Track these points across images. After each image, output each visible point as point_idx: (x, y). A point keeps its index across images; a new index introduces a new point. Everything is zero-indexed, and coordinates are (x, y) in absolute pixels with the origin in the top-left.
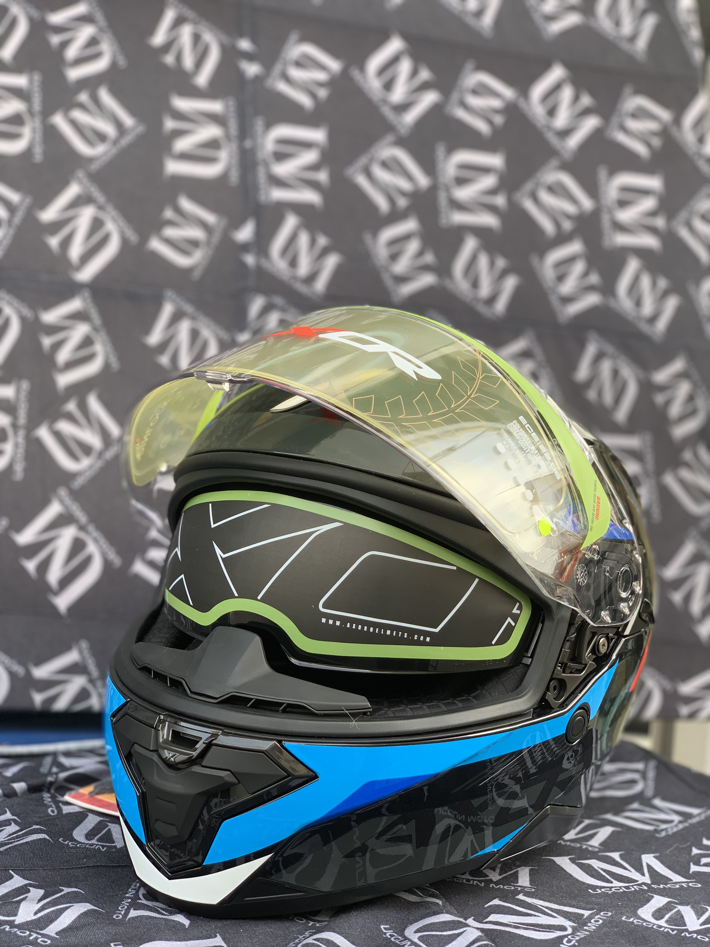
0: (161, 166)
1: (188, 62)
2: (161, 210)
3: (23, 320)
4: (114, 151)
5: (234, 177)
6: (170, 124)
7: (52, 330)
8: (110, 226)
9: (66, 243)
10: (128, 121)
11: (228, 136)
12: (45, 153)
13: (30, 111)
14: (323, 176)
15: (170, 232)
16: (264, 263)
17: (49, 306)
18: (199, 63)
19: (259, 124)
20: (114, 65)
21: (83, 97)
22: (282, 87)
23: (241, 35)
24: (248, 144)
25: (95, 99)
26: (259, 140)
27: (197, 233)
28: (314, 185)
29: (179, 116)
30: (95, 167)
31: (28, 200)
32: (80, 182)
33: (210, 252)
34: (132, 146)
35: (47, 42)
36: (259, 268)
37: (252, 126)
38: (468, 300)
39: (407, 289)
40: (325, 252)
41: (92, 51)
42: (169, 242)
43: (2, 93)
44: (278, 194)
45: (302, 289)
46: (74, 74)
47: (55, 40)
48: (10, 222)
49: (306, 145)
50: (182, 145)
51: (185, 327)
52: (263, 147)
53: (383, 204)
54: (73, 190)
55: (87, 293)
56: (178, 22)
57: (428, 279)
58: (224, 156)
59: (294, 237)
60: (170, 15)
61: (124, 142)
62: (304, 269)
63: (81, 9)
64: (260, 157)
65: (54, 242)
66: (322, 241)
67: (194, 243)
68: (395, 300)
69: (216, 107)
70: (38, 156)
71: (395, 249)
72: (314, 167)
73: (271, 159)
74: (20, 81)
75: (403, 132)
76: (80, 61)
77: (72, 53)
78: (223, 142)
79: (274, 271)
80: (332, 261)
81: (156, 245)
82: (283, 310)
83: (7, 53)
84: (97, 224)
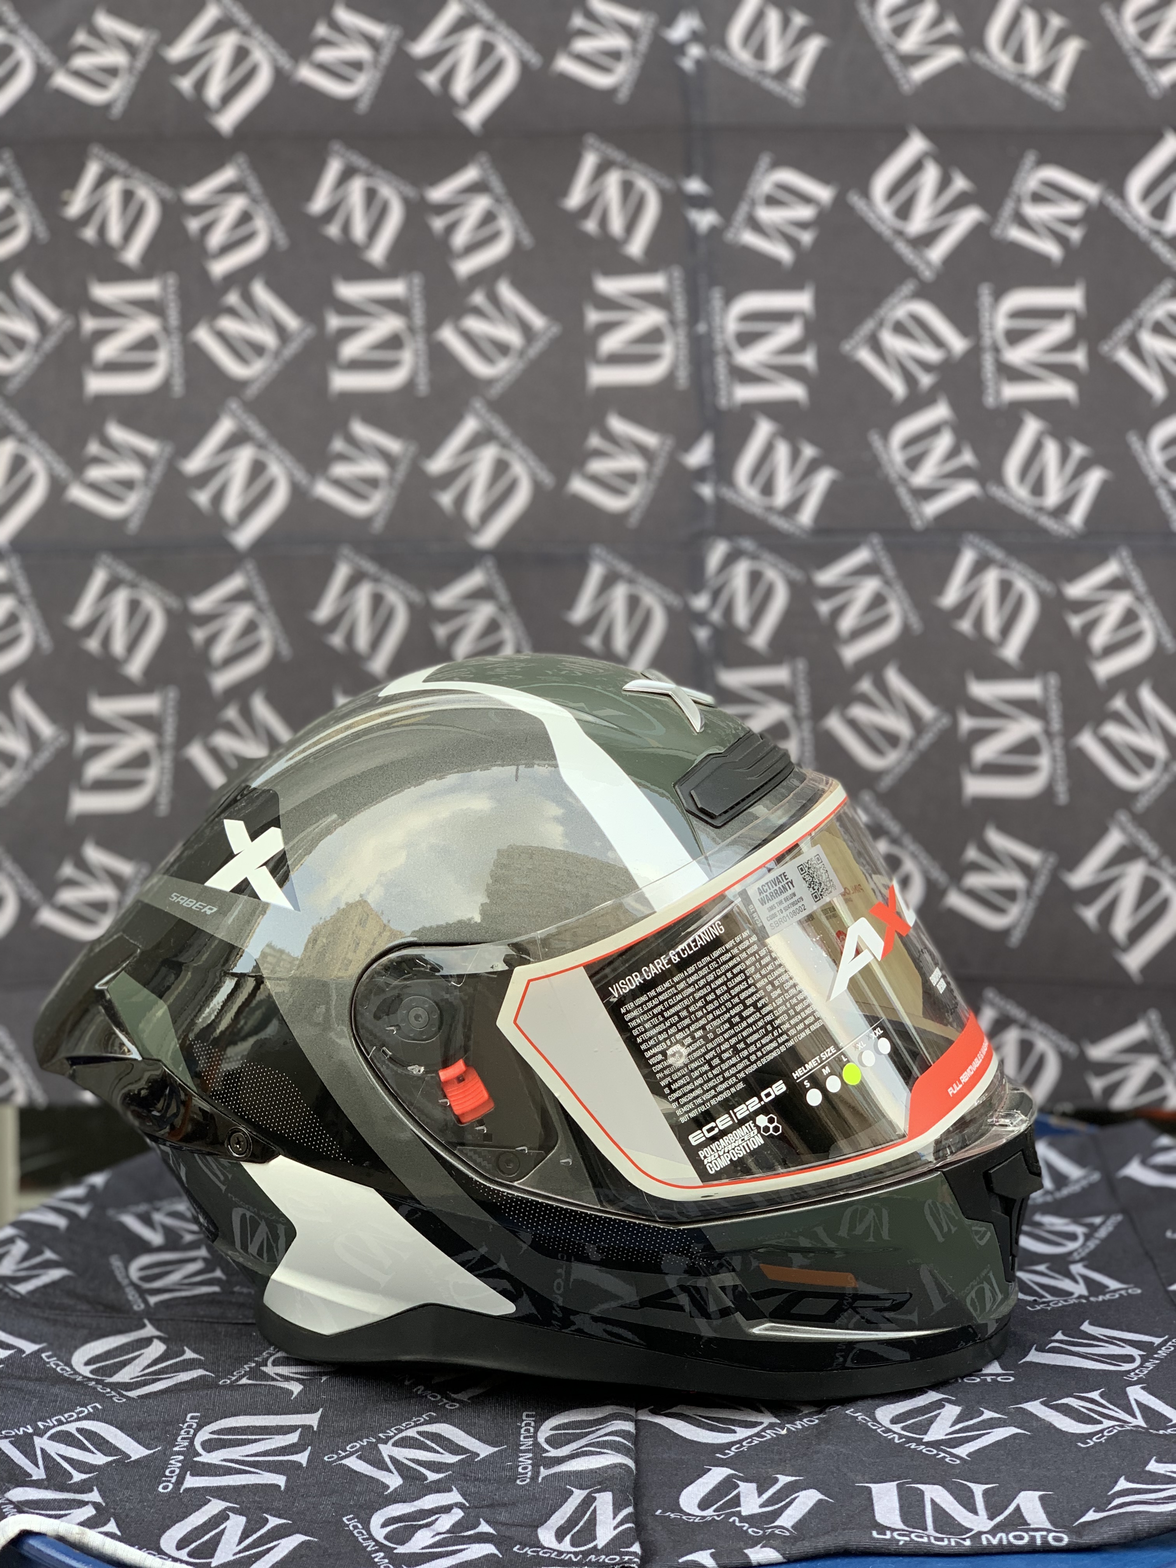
0: (582, 375)
1: (616, 225)
2: (585, 437)
3: (412, 607)
4: (521, 366)
5: (683, 378)
6: (593, 317)
7: (447, 615)
8: (518, 469)
9: (461, 500)
10: (537, 321)
11: (673, 323)
12: (432, 383)
13: (411, 329)
14: (808, 359)
15: (597, 466)
16: (728, 494)
17: (441, 584)
18: (630, 227)
19: (717, 296)
20: (517, 246)
21: (478, 298)
22: (750, 238)
23: (688, 174)
25: (494, 299)
26: (717, 319)
27: (633, 463)
28: (796, 373)
29: (606, 303)
30: (495, 392)
31: (413, 449)
32: (478, 415)
33: (651, 486)
34: (544, 355)
35: (428, 229)
36: (720, 501)
37: (708, 301)
38: (1029, 512)
39: (933, 508)
40: (813, 467)
41: (487, 231)
42: (596, 480)
43: (373, 308)
44: (745, 393)
45: (781, 523)
46: (465, 267)
47: (438, 224)
48: (391, 480)
49: (784, 317)
50: (610, 343)
51: (620, 594)
52: (722, 329)
53: (897, 387)
54: (469, 426)
55: (490, 563)
56: (602, 169)
57: (966, 489)
58: (667, 349)
59: (768, 451)
60: (589, 161)
61: (534, 351)
62: (782, 496)
63: (470, 174)
64: (718, 343)
65: (446, 499)
66: (809, 452)
67: (630, 477)
68: (918, 524)
69: (656, 282)
70: (423, 386)
71: (915, 450)
72: (796, 348)
73: (733, 345)
74: (395, 288)
75: (927, 274)
76: (472, 248)
77: (460, 239)
78: (667, 331)
79: (741, 502)
80: (823, 479)
81: (579, 486)
82: (754, 557)
83: (377, 253)
84: (501, 467)
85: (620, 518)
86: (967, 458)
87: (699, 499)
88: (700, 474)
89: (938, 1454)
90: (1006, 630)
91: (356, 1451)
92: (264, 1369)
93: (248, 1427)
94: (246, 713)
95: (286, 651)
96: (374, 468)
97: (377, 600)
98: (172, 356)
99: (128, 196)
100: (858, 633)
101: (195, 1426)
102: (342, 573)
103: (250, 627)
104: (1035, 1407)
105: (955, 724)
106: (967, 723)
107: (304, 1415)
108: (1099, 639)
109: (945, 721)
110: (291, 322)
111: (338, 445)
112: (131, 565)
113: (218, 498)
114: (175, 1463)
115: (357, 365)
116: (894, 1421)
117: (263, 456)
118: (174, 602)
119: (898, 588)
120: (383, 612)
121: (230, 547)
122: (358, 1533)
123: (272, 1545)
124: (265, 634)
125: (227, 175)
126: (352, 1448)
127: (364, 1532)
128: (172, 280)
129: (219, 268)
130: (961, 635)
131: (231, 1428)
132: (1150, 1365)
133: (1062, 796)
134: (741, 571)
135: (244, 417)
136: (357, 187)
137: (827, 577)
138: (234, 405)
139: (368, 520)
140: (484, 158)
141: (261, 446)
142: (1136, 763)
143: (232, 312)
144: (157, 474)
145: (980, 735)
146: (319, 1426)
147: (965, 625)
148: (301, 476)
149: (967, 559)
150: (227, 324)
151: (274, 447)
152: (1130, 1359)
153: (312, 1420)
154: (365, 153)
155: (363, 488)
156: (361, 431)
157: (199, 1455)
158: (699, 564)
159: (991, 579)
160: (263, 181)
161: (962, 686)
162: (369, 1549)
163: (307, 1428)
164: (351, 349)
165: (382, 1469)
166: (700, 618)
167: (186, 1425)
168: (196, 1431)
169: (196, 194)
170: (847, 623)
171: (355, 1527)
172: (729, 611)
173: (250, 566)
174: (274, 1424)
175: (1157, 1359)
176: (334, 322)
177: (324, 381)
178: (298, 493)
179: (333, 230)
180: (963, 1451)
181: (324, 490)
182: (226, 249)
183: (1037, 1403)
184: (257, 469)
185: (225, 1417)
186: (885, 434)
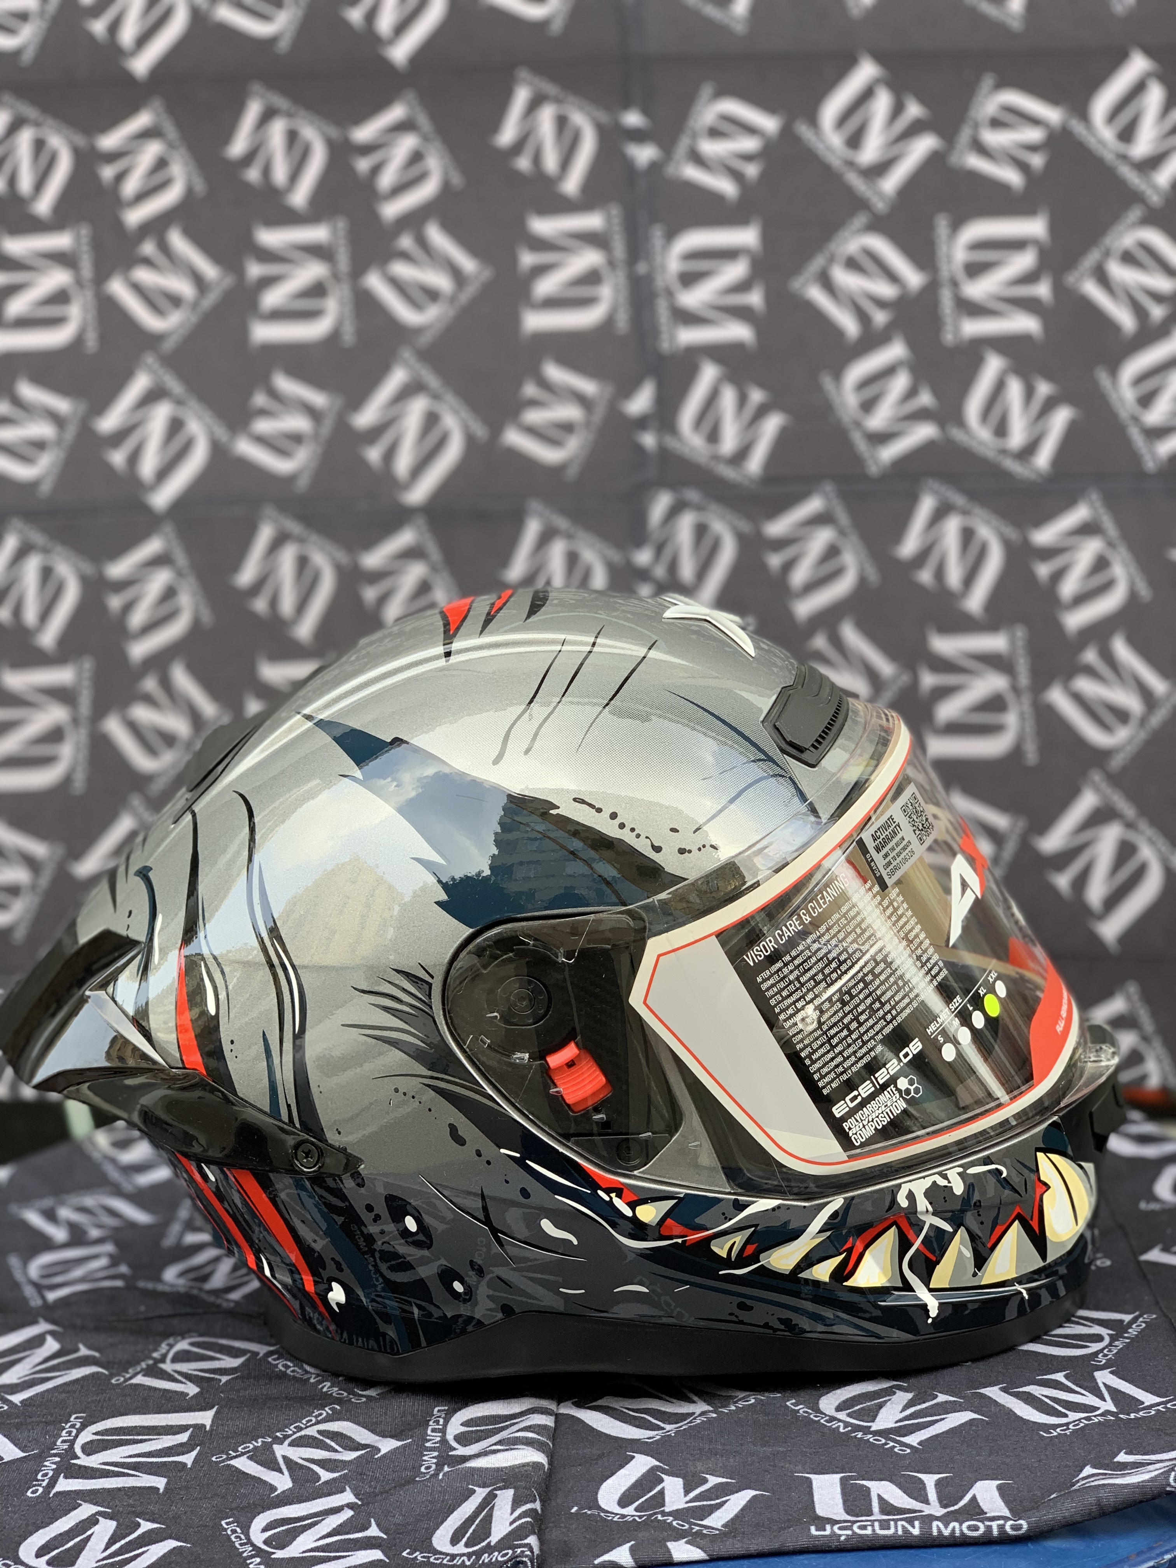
0: (516, 322)
1: (551, 162)
2: (519, 386)
3: (339, 569)
4: (451, 312)
5: (623, 323)
6: (527, 259)
7: (376, 577)
8: (450, 422)
9: (390, 455)
10: (468, 264)
11: (611, 263)
12: (359, 333)
13: (336, 276)
14: (755, 299)
15: (533, 416)
16: (671, 443)
17: (369, 544)
18: (566, 162)
19: (657, 234)
20: (446, 187)
21: (406, 242)
22: (692, 173)
23: (626, 106)
24: (642, 268)
25: (422, 242)
26: (658, 259)
27: (570, 412)
28: (742, 313)
29: (540, 244)
30: (425, 340)
31: (339, 402)
32: (407, 365)
33: (590, 438)
34: (475, 301)
35: (352, 171)
36: (663, 451)
37: (648, 239)
38: (991, 454)
39: (889, 453)
40: (762, 412)
41: (415, 171)
42: (533, 431)
43: (296, 255)
44: (688, 336)
45: (728, 473)
46: (391, 210)
47: (363, 165)
48: (316, 436)
49: (729, 254)
50: (546, 286)
51: (557, 551)
52: (664, 269)
53: (850, 325)
54: (397, 377)
55: (421, 521)
56: (534, 104)
57: (924, 432)
58: (606, 293)
59: (713, 397)
60: (521, 96)
61: (465, 296)
62: (729, 442)
63: (396, 113)
64: (660, 284)
65: (374, 454)
66: (757, 396)
67: (567, 428)
68: (873, 470)
69: (593, 221)
70: (349, 336)
71: (869, 392)
72: (742, 287)
73: (675, 285)
74: (318, 234)
75: (881, 206)
76: (398, 190)
77: (387, 180)
78: (605, 273)
79: (685, 451)
80: (772, 424)
81: (514, 438)
82: (699, 508)
83: (300, 197)
84: (431, 420)
85: (557, 471)
86: (925, 399)
87: (640, 449)
88: (642, 423)
89: (886, 1444)
90: (969, 580)
91: (249, 1452)
92: (162, 1366)
93: (136, 1427)
94: (166, 683)
95: (207, 617)
96: (298, 423)
97: (303, 562)
98: (85, 310)
99: (39, 145)
100: (812, 586)
101: (78, 1425)
102: (265, 534)
103: (169, 593)
104: (994, 1392)
105: (915, 682)
106: (928, 680)
107: (197, 1413)
108: (1069, 588)
109: (905, 678)
110: (209, 270)
111: (260, 399)
112: (45, 530)
113: (134, 458)
114: (50, 1465)
115: (279, 315)
116: (839, 1409)
117: (181, 413)
118: (88, 568)
119: (854, 538)
120: (308, 575)
121: (146, 510)
122: (236, 1537)
123: (140, 1551)
124: (186, 600)
125: (142, 120)
126: (244, 1448)
127: (242, 1537)
128: (85, 231)
129: (134, 217)
130: (920, 587)
131: (116, 1429)
132: (1119, 1344)
133: (1031, 755)
134: (686, 524)
135: (161, 372)
136: (277, 130)
137: (777, 528)
138: (150, 359)
139: (291, 479)
140: (410, 95)
141: (179, 402)
142: (1108, 717)
143: (147, 262)
144: (71, 433)
145: (943, 693)
146: (211, 1426)
147: (925, 576)
148: (221, 433)
149: (926, 506)
150: (143, 275)
151: (193, 403)
152: (1099, 1338)
153: (205, 1418)
154: (285, 93)
155: (286, 445)
156: (285, 384)
157: (78, 1458)
158: (640, 517)
159: (952, 526)
160: (179, 125)
161: (923, 641)
162: (245, 1555)
163: (200, 1427)
164: (272, 298)
165: (273, 1470)
166: (643, 575)
167: (69, 1424)
168: (79, 1431)
169: (109, 141)
170: (799, 576)
171: (234, 1531)
172: (673, 567)
173: (169, 528)
174: (164, 1424)
175: (1127, 1338)
176: (255, 270)
177: (244, 333)
178: (219, 452)
179: (253, 175)
180: (913, 1440)
181: (245, 448)
182: (142, 196)
183: (996, 1389)
184: (175, 426)
185: (113, 1417)
186: (838, 376)
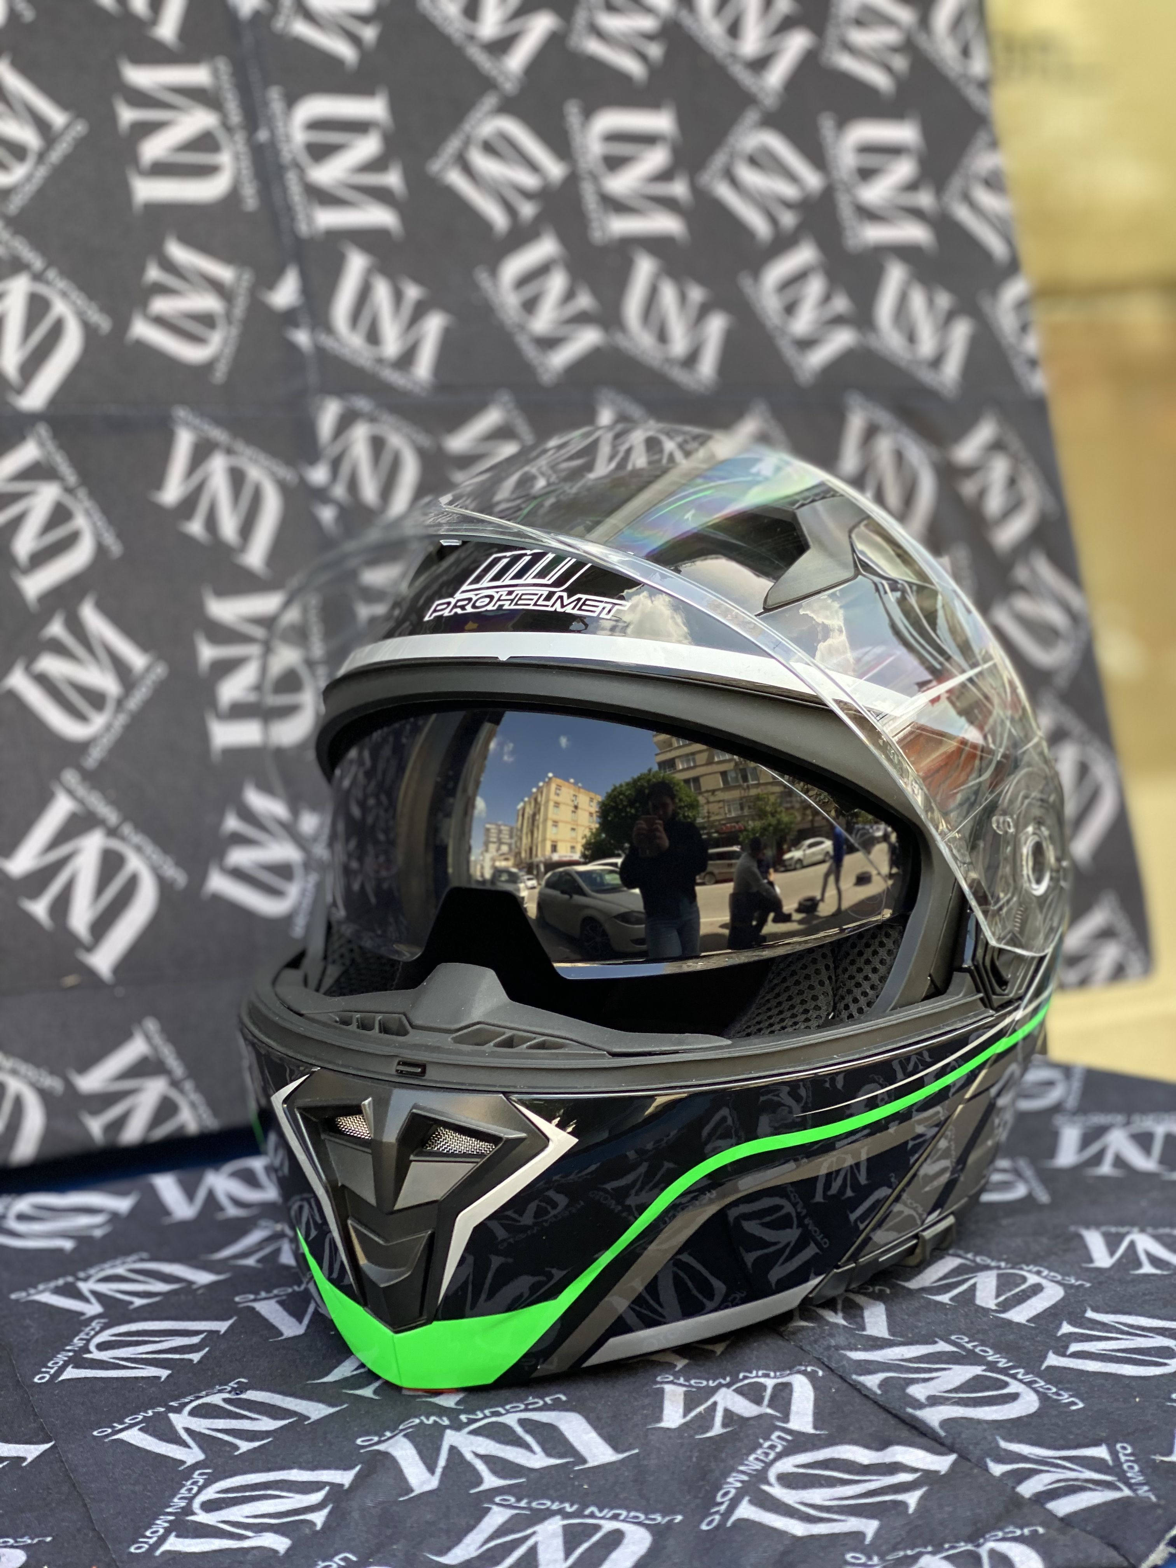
0: (125, 190)
1: (140, 2)
2: (140, 268)
4: (42, 173)
5: (250, 196)
6: (127, 115)
8: (61, 307)
10: (57, 117)
11: (227, 126)
14: (393, 179)
15: (163, 306)
16: (327, 341)
19: (275, 97)
20: (12, 17)
22: (301, 30)
26: (280, 124)
27: (208, 302)
28: (382, 196)
29: (140, 98)
30: (15, 205)
33: (235, 331)
36: (320, 351)
37: (266, 104)
38: (656, 363)
39: (559, 359)
40: (420, 312)
42: (164, 323)
44: (327, 218)
45: (396, 379)
49: (358, 127)
50: (153, 149)
51: (218, 467)
52: (288, 138)
53: (497, 216)
55: (43, 430)
57: (591, 337)
58: (226, 160)
59: (366, 290)
61: (55, 157)
62: (391, 345)
64: (286, 156)
66: (412, 292)
67: (207, 320)
68: (547, 378)
69: (198, 75)
71: (529, 290)
72: (377, 165)
73: (304, 158)
75: (509, 87)
78: (222, 137)
79: (345, 352)
80: (435, 324)
81: (144, 331)
82: (371, 418)
84: (37, 304)
85: (202, 371)
86: (584, 301)
87: (293, 348)
88: (290, 317)
134: (360, 437)
137: (457, 443)
149: (607, 418)
158: (309, 428)
166: (321, 495)
172: (354, 486)
186: (494, 270)
